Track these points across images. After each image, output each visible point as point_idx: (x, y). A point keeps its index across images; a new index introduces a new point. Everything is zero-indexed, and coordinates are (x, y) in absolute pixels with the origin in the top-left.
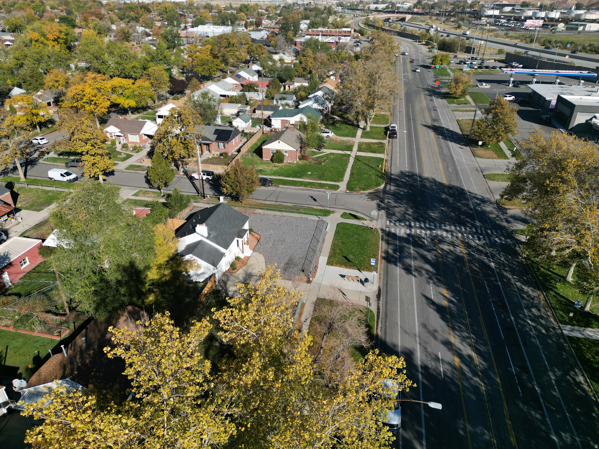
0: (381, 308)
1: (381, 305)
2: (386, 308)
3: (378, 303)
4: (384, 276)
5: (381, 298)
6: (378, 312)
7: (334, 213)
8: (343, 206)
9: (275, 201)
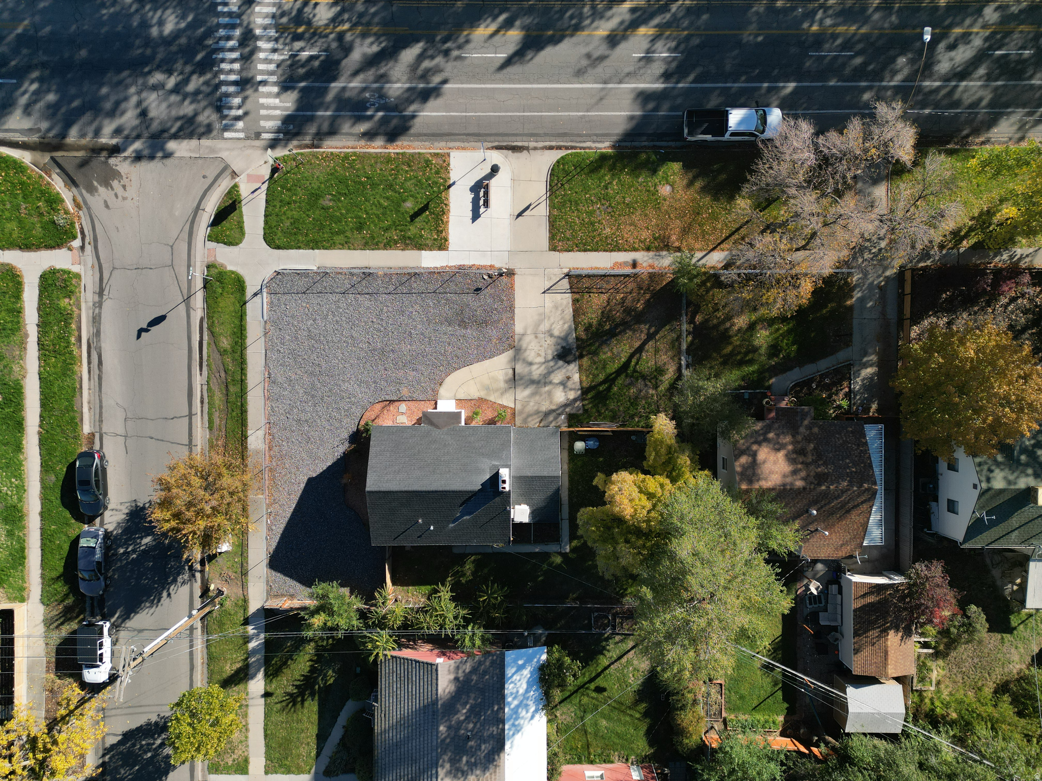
0: (547, 144)
1: (541, 144)
2: (546, 135)
3: (535, 149)
4: (455, 141)
5: (520, 144)
6: (559, 148)
7: (222, 265)
8: (172, 247)
9: (190, 415)
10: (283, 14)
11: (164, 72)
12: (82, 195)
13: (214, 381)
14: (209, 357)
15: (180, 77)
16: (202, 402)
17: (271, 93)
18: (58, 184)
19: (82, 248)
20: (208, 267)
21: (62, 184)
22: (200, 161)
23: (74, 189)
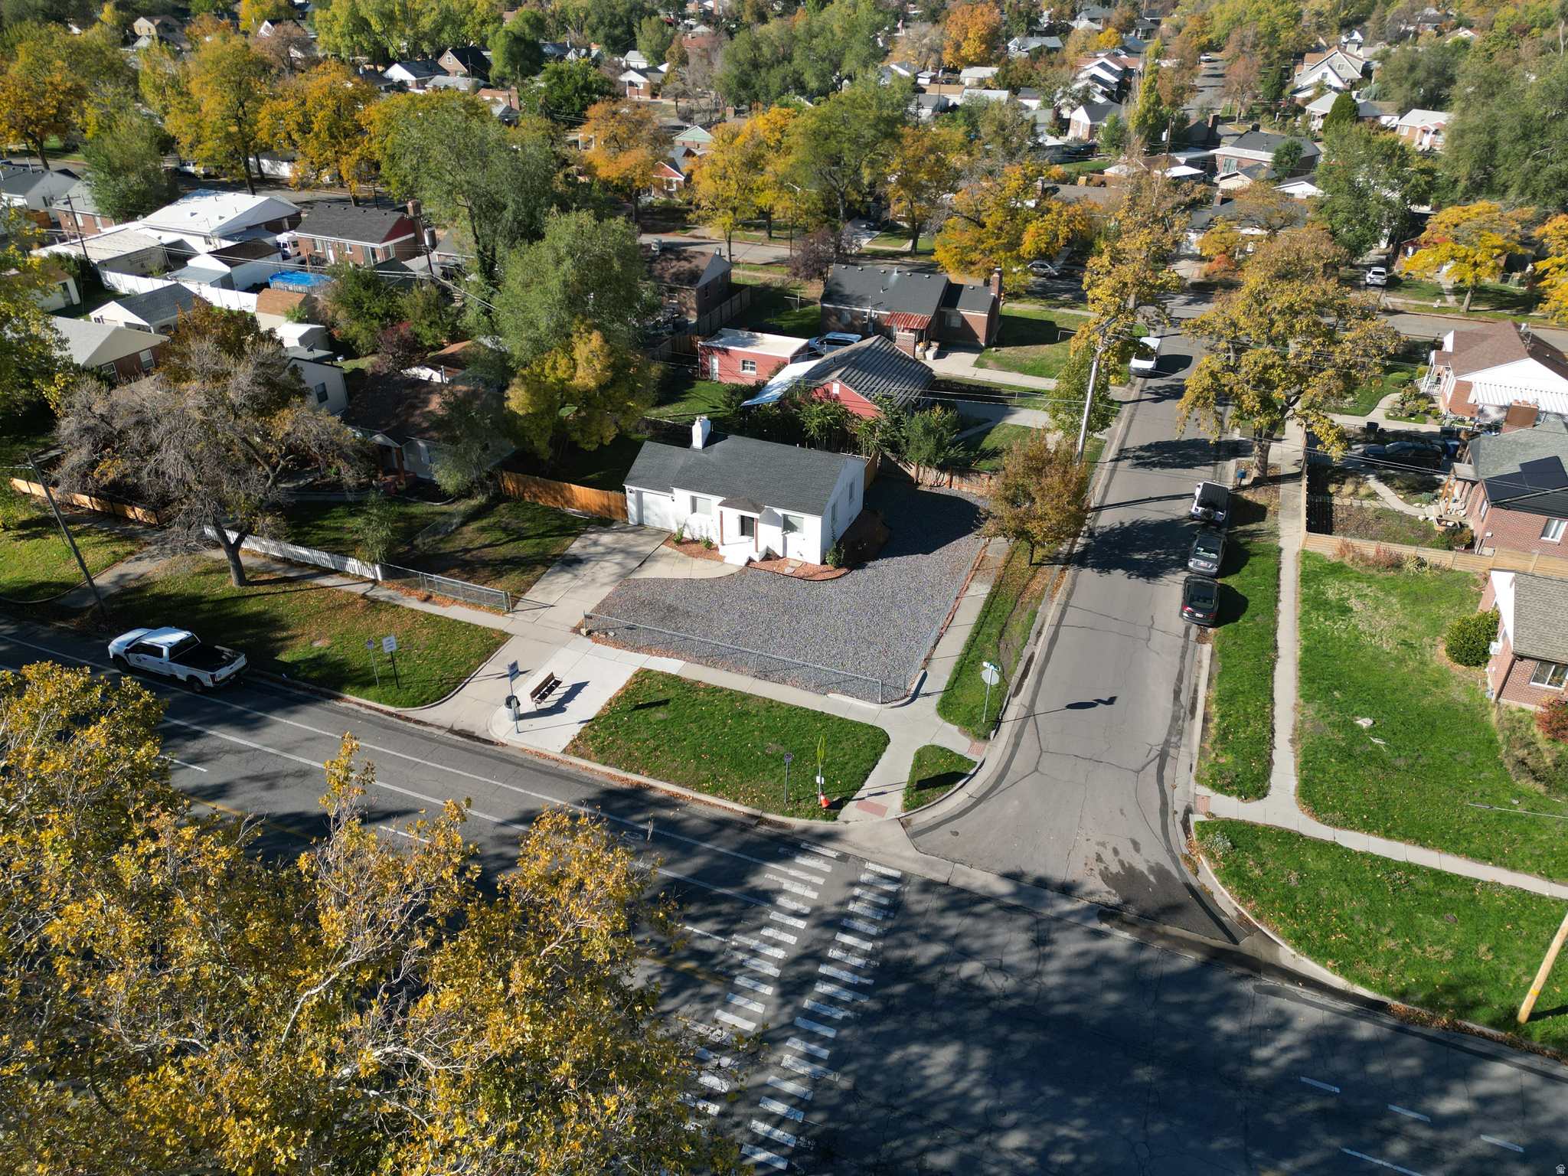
1: (428, 729)
3: (440, 727)
5: (456, 737)
7: (965, 733)
8: (1036, 770)
9: (1059, 625)
10: (709, 999)
11: (981, 988)
12: (1180, 871)
13: (1018, 641)
14: (1017, 662)
15: (949, 969)
16: (1039, 633)
17: (792, 900)
18: (1226, 900)
19: (1188, 811)
20: (986, 738)
21: (1216, 896)
22: (956, 856)
23: (1194, 883)
